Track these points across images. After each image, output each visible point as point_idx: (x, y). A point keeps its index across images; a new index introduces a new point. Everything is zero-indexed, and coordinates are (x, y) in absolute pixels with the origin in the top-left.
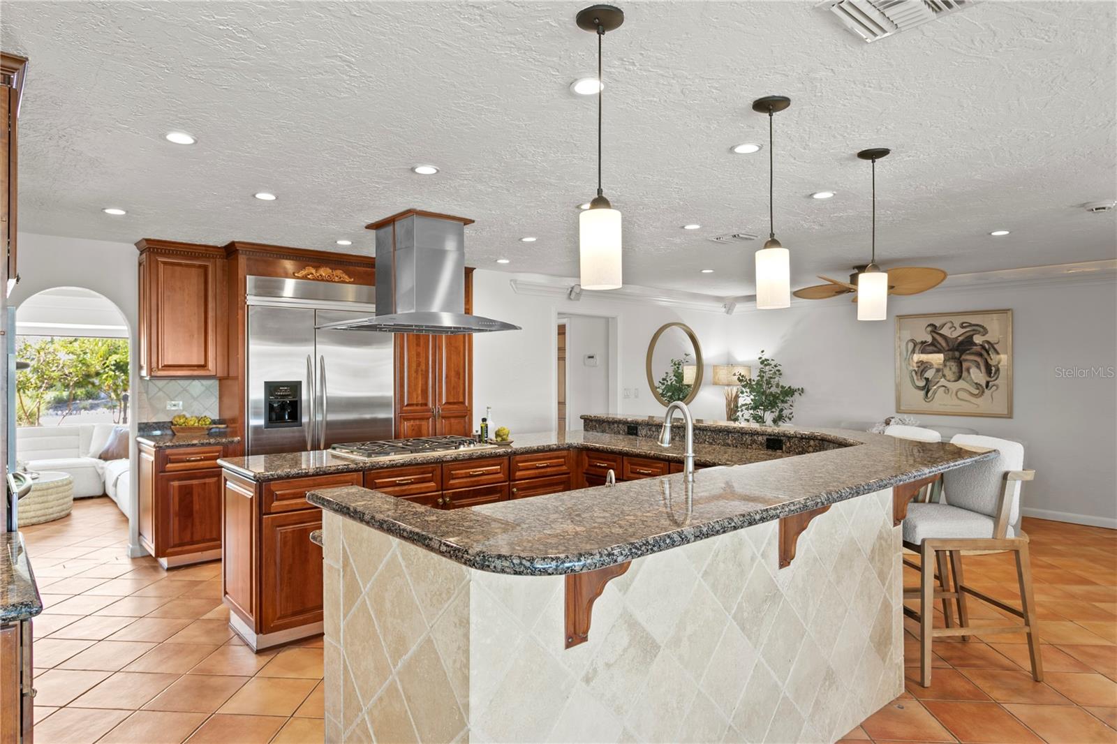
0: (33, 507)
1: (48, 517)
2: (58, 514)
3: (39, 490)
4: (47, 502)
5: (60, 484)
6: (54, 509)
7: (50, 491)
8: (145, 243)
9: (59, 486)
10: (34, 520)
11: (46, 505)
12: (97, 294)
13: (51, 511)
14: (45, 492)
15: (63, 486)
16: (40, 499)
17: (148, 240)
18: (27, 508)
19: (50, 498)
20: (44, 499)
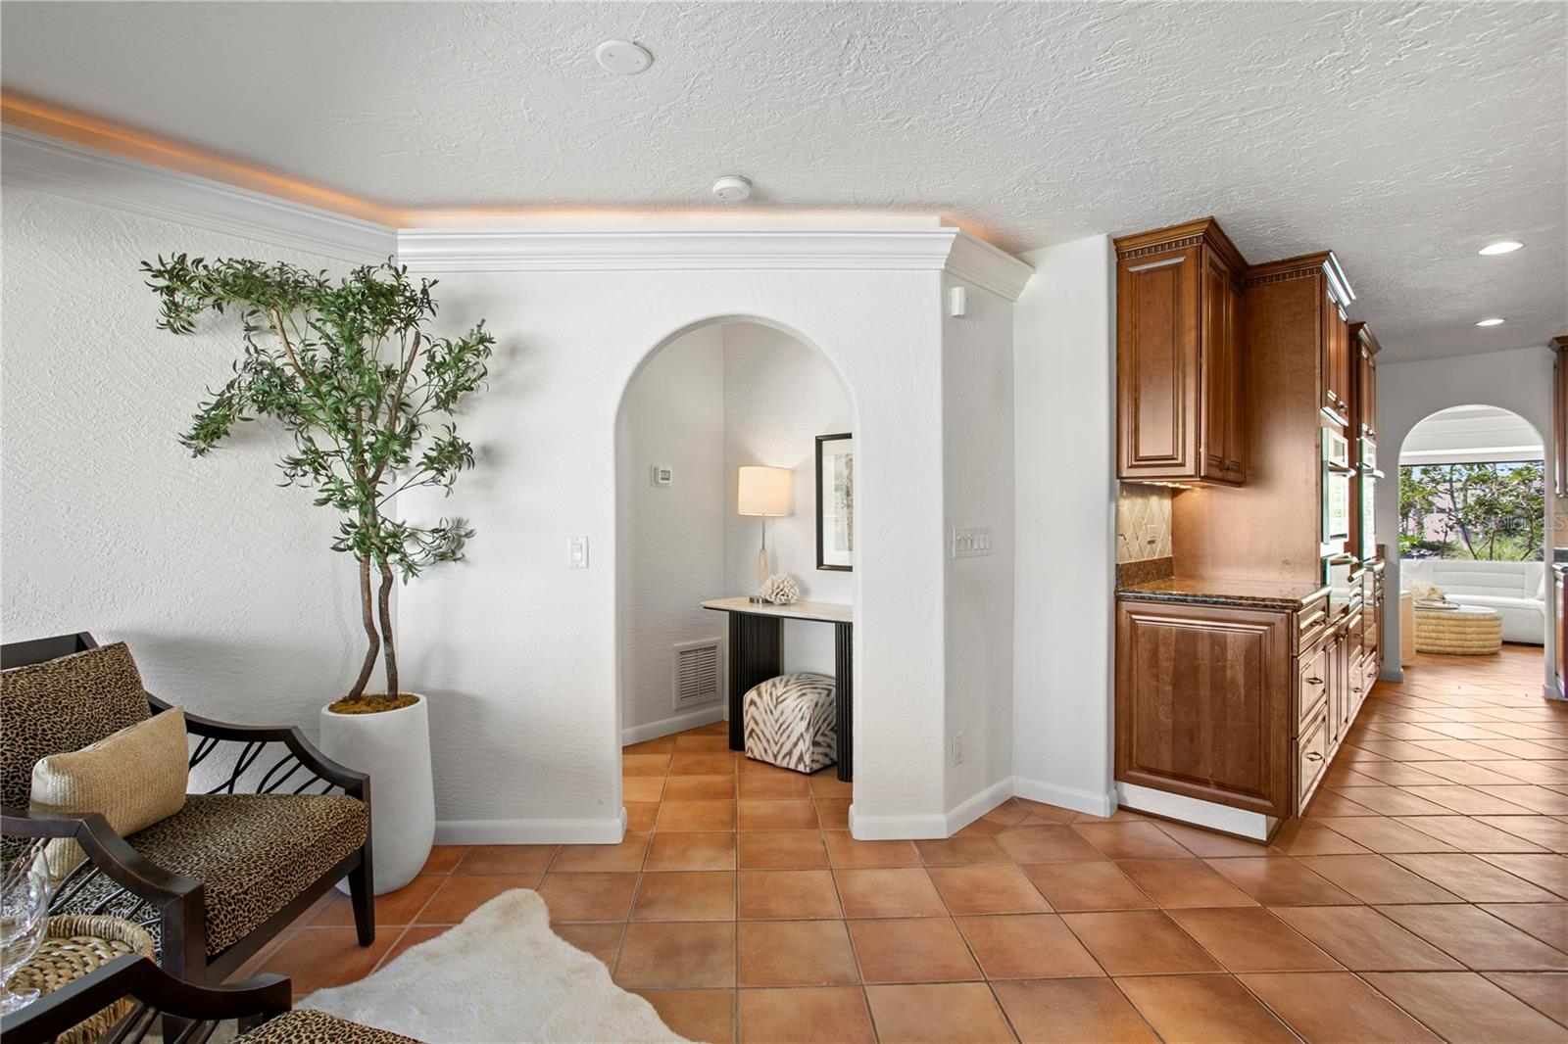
0: (1448, 636)
1: (1466, 650)
2: (1479, 650)
3: (1455, 620)
4: (1464, 633)
5: (1481, 617)
6: (1474, 643)
7: (1468, 623)
8: (1555, 342)
9: (1480, 620)
10: (1449, 650)
11: (1463, 636)
12: (1509, 412)
13: (1469, 643)
14: (1462, 623)
15: (1484, 620)
16: (1456, 629)
17: (1558, 339)
18: (1441, 635)
19: (1468, 630)
20: (1461, 629)
